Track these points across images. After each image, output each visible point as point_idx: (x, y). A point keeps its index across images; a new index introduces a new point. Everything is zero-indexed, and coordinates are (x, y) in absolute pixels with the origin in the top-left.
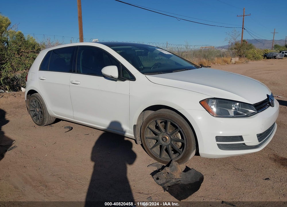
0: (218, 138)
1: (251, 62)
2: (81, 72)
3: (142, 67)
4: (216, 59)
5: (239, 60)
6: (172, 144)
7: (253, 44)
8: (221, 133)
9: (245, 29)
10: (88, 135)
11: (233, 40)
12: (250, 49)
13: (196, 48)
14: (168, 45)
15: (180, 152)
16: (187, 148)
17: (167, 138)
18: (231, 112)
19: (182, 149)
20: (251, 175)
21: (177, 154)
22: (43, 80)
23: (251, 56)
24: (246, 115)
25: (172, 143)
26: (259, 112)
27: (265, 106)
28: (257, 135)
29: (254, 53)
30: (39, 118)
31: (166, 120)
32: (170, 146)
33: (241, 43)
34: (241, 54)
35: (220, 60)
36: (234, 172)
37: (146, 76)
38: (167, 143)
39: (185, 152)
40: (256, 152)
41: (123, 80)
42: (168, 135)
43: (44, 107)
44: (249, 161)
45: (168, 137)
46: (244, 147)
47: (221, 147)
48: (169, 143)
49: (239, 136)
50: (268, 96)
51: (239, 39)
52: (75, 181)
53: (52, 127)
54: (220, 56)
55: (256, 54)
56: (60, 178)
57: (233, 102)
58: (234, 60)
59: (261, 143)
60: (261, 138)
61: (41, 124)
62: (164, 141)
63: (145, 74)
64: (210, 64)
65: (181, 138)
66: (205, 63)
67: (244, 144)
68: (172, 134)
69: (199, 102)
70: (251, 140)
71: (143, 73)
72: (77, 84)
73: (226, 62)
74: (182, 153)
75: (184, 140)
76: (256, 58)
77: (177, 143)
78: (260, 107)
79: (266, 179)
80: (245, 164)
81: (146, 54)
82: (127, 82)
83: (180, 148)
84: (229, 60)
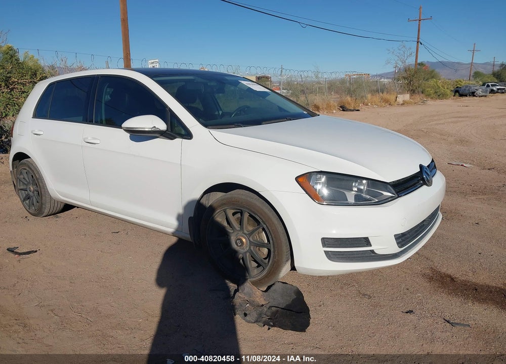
0: (326, 242)
1: (430, 102)
2: (104, 122)
3: (221, 112)
4: (369, 96)
5: (410, 98)
6: (251, 251)
7: (437, 70)
8: (334, 232)
9: (421, 44)
10: (117, 233)
11: (401, 63)
12: (430, 80)
13: (334, 76)
14: (284, 71)
15: (264, 265)
16: (275, 258)
17: (244, 240)
18: (351, 197)
19: (267, 260)
20: (384, 305)
21: (261, 268)
22: (40, 135)
23: (431, 92)
24: (377, 200)
25: (252, 249)
26: (400, 197)
27: (416, 184)
28: (395, 236)
29: (438, 85)
30: (35, 203)
31: (241, 210)
32: (248, 254)
33: (413, 67)
34: (415, 88)
35: (377, 98)
36: (357, 300)
37: (211, 130)
38: (243, 249)
39: (273, 265)
40: (392, 266)
41: (172, 138)
42: (245, 236)
43: (42, 183)
44: (387, 280)
45: (245, 238)
46: (373, 256)
47: (332, 256)
48: (248, 248)
49: (364, 238)
50: (421, 167)
51: (411, 61)
52: (78, 315)
53: (57, 219)
54: (377, 91)
55: (439, 87)
56: (52, 311)
57: (354, 179)
58: (401, 98)
59: (405, 249)
60: (403, 240)
61: (38, 213)
62: (239, 245)
63: (210, 127)
64: (359, 106)
65: (266, 242)
66: (349, 104)
67: (372, 251)
68: (251, 233)
69: (296, 179)
70: (384, 244)
71: (206, 126)
72: (95, 144)
73: (387, 101)
74: (266, 266)
75: (270, 243)
76: (441, 96)
77: (260, 248)
78: (404, 187)
79: (407, 313)
80: (377, 286)
81: (221, 90)
82: (178, 141)
83: (265, 259)
84: (392, 98)
